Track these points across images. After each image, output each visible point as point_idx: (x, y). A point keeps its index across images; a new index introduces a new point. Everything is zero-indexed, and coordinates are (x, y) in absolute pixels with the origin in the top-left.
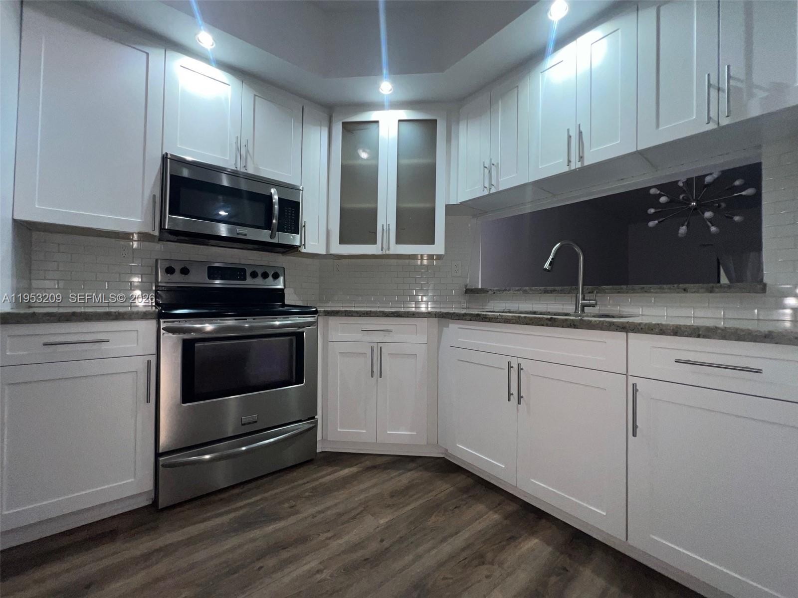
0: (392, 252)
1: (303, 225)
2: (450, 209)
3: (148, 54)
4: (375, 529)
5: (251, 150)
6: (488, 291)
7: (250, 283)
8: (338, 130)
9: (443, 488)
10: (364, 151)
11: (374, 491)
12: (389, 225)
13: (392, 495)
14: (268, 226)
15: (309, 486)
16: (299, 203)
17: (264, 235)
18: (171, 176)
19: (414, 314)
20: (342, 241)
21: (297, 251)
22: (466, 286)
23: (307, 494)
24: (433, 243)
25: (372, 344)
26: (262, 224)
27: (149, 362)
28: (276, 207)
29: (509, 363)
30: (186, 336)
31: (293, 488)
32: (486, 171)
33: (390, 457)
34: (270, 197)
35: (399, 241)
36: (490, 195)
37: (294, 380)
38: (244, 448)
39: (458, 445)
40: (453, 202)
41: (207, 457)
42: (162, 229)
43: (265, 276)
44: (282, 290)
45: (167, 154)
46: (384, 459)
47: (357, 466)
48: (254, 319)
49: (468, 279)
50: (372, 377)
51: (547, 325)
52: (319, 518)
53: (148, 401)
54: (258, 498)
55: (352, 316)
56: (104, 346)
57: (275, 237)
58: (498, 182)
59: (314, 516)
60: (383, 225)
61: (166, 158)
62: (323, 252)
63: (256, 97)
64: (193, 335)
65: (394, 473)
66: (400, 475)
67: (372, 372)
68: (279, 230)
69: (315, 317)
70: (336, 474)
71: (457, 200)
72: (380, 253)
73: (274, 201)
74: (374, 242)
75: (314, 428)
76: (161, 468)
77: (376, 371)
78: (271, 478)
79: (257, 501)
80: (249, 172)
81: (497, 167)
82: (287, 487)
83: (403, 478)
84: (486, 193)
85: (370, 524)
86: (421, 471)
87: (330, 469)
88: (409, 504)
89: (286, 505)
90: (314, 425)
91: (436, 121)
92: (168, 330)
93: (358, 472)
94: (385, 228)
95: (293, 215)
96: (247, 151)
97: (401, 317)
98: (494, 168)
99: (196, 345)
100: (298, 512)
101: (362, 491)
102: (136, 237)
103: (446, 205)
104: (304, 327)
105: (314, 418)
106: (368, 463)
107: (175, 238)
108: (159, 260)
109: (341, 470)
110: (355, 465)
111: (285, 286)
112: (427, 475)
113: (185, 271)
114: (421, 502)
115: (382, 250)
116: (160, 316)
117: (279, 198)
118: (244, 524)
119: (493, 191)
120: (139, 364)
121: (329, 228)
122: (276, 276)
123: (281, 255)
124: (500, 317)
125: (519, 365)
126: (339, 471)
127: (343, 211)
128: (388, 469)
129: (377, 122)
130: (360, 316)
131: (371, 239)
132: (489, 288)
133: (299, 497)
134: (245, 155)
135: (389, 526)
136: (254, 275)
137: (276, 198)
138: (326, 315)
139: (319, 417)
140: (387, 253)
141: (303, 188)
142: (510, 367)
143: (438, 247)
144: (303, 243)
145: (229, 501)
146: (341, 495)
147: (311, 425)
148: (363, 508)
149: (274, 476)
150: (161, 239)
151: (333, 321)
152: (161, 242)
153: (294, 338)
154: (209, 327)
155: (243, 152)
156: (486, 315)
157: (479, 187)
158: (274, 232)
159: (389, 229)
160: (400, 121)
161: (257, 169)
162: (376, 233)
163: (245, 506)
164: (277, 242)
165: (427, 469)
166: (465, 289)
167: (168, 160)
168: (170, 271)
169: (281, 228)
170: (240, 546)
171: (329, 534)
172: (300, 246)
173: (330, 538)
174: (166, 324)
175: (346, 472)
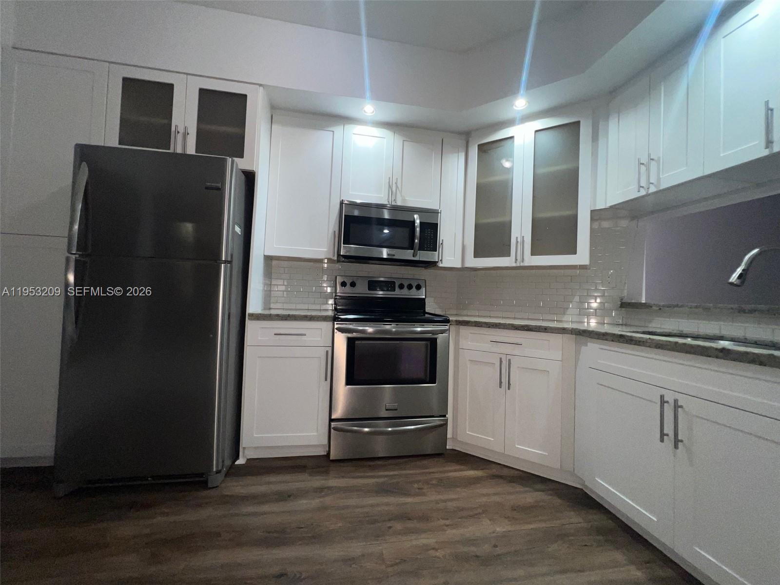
0: (526, 264)
1: (441, 242)
2: (596, 215)
3: (333, 131)
4: (490, 533)
5: (399, 185)
6: (651, 307)
7: (398, 293)
8: (474, 152)
9: (574, 520)
10: (507, 160)
11: (497, 499)
12: (523, 237)
13: (514, 509)
14: (411, 246)
15: (437, 475)
16: (437, 224)
17: (408, 255)
18: (345, 215)
19: (546, 329)
20: (476, 255)
21: (436, 266)
22: (622, 299)
23: (434, 482)
24: (575, 253)
25: (501, 356)
26: (406, 245)
27: (327, 352)
28: (418, 229)
29: (662, 397)
30: (350, 335)
31: (423, 473)
32: (643, 168)
33: (519, 472)
34: (414, 222)
35: (534, 253)
36: (648, 195)
37: (428, 379)
38: (390, 429)
39: (597, 479)
40: (600, 206)
41: (366, 430)
42: (339, 255)
43: (410, 287)
44: (424, 299)
45: (343, 200)
46: (512, 472)
47: (484, 470)
48: (397, 325)
49: (626, 291)
50: (500, 387)
51: (717, 357)
52: (441, 505)
53: (326, 380)
54: (396, 473)
55: (481, 326)
56: (304, 338)
57: (417, 255)
58: (659, 179)
59: (437, 502)
60: (517, 238)
61: (343, 203)
62: (459, 265)
63: (405, 142)
64: (354, 335)
65: (519, 488)
66: (526, 492)
67: (501, 383)
68: (420, 249)
69: (447, 325)
70: (460, 473)
71: (606, 203)
72: (514, 265)
73: (416, 225)
74: (508, 254)
75: (445, 425)
76: (332, 430)
77: (505, 382)
78: (406, 459)
79: (395, 475)
80: (398, 204)
81: (658, 161)
82: (418, 471)
83: (529, 496)
84: (643, 192)
85: (486, 528)
86: (551, 495)
87: (458, 467)
88: (530, 523)
89: (416, 486)
90: (444, 422)
91: (578, 123)
92: (339, 330)
93: (482, 477)
94: (519, 240)
95: (432, 235)
96: (397, 187)
97: (532, 331)
98: (653, 164)
99: (356, 342)
100: (424, 495)
101: (484, 495)
102: (326, 261)
103: (591, 211)
104: (437, 334)
105: (445, 416)
106: (494, 471)
107: (346, 260)
108: (338, 277)
109: (467, 470)
110: (481, 470)
111: (426, 296)
112: (557, 501)
113: (353, 284)
114: (543, 525)
115: (516, 262)
116: (335, 319)
117: (420, 222)
118: (383, 490)
119: (653, 189)
120: (321, 353)
121: (465, 243)
122: (419, 287)
123: (423, 268)
124: (650, 341)
125: (676, 401)
126: (464, 471)
127: (477, 227)
128: (514, 482)
129: (512, 137)
130: (489, 327)
131: (505, 251)
132: (653, 303)
133: (427, 482)
134: (395, 191)
135: (504, 536)
136: (401, 287)
137: (418, 222)
138: (457, 325)
139: (449, 416)
140: (522, 264)
141: (441, 211)
142: (663, 402)
143: (582, 256)
144: (440, 259)
145: (373, 468)
146: (463, 493)
147: (442, 422)
148: (481, 511)
149: (411, 459)
150: (338, 261)
151: (464, 331)
152: (339, 263)
153: (429, 343)
154: (370, 330)
155: (394, 189)
156: (631, 337)
157: (635, 186)
158: (416, 251)
159: (523, 241)
160: (536, 131)
161: (404, 200)
162: (510, 246)
163: (386, 476)
164: (418, 259)
165: (560, 496)
166: (620, 303)
167: (344, 205)
168: (343, 284)
169: (422, 248)
170: (378, 505)
171: (447, 522)
172: (438, 262)
173: (447, 526)
174: (338, 325)
175: (472, 473)
